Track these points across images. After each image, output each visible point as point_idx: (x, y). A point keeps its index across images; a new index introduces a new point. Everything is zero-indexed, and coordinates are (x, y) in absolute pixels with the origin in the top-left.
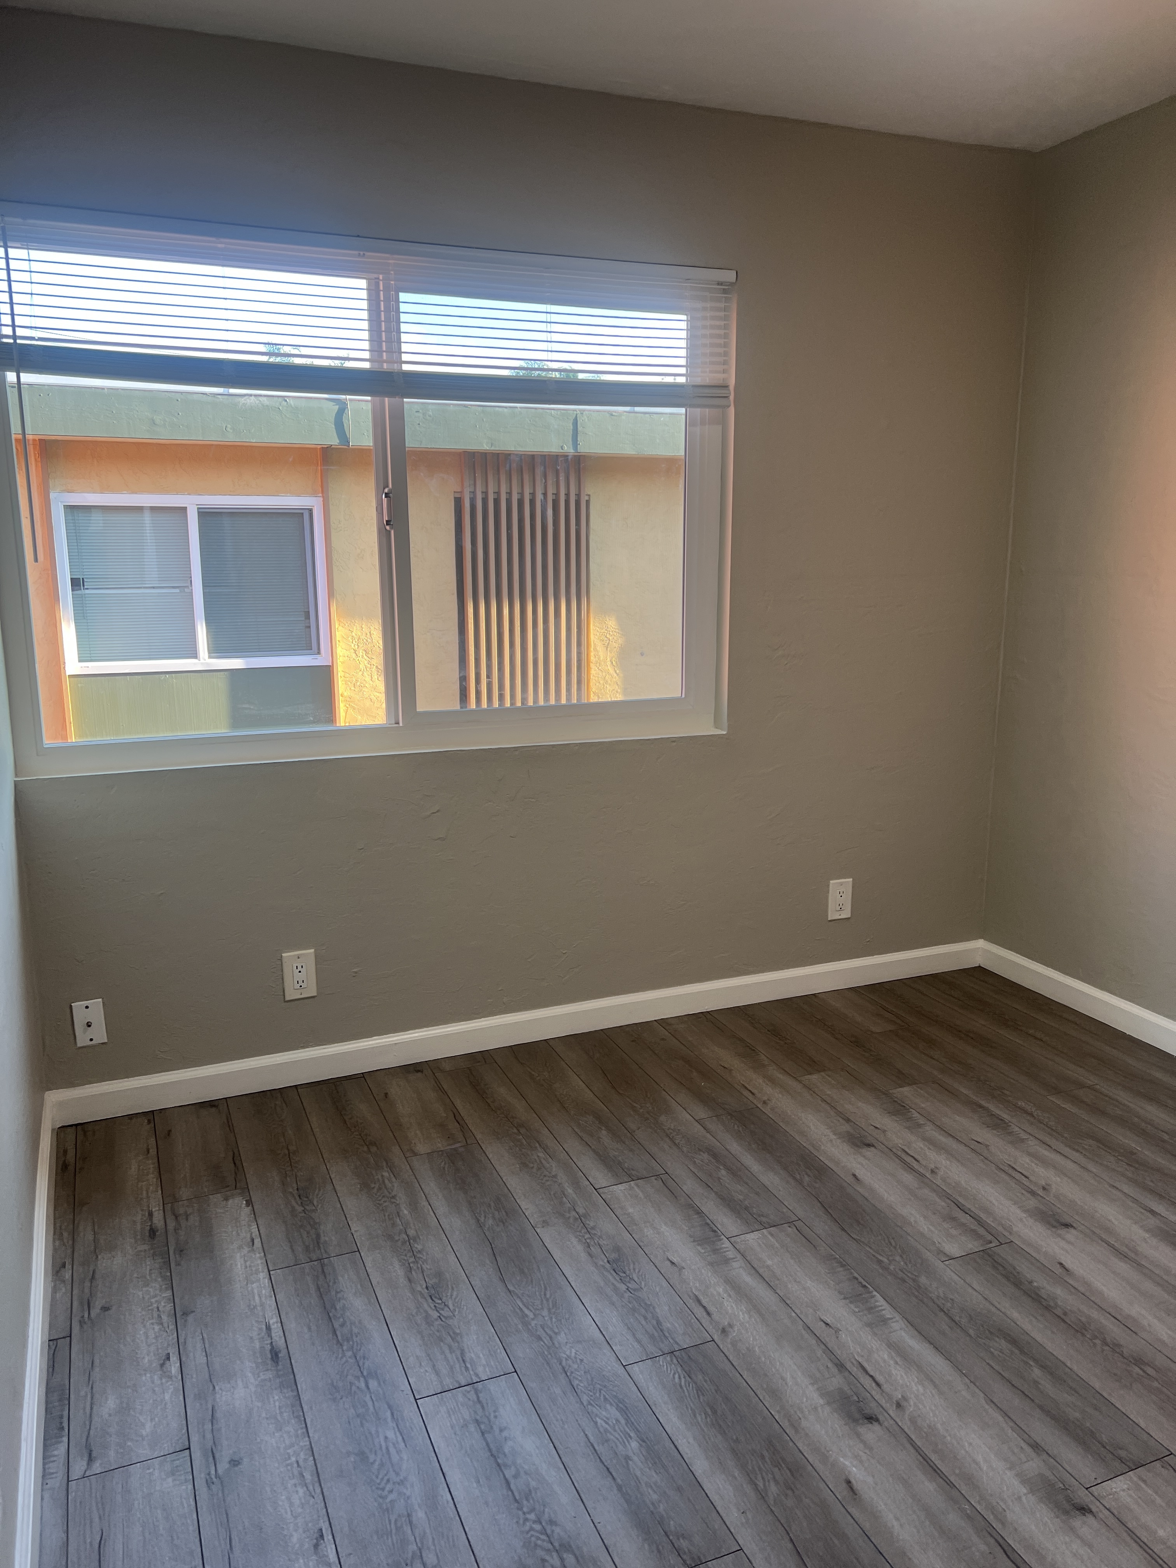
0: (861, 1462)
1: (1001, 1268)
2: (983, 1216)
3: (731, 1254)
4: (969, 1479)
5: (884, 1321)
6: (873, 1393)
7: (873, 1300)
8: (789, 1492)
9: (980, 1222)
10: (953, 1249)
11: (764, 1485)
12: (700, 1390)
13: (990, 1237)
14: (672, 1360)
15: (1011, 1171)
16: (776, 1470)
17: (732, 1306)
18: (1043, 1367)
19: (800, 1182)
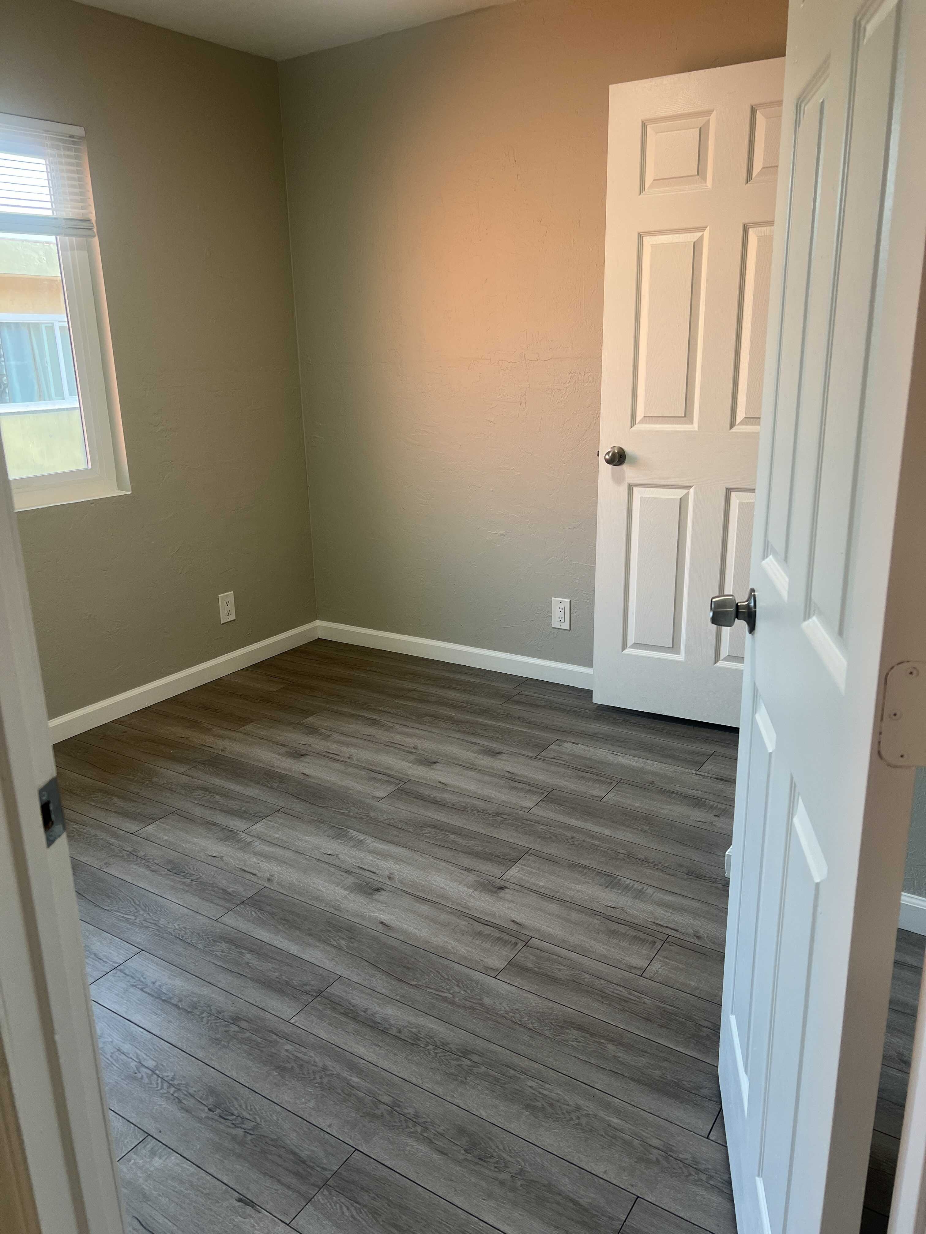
0: (384, 911)
1: (411, 794)
2: (389, 772)
3: (249, 839)
4: (443, 897)
5: (361, 842)
6: (373, 878)
7: (349, 834)
8: (352, 940)
9: (389, 776)
10: (381, 794)
11: (337, 943)
12: (272, 914)
13: (398, 782)
14: (245, 906)
15: (393, 745)
16: (340, 934)
17: (267, 866)
18: (454, 833)
19: (272, 788)
